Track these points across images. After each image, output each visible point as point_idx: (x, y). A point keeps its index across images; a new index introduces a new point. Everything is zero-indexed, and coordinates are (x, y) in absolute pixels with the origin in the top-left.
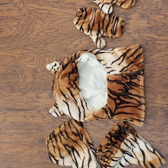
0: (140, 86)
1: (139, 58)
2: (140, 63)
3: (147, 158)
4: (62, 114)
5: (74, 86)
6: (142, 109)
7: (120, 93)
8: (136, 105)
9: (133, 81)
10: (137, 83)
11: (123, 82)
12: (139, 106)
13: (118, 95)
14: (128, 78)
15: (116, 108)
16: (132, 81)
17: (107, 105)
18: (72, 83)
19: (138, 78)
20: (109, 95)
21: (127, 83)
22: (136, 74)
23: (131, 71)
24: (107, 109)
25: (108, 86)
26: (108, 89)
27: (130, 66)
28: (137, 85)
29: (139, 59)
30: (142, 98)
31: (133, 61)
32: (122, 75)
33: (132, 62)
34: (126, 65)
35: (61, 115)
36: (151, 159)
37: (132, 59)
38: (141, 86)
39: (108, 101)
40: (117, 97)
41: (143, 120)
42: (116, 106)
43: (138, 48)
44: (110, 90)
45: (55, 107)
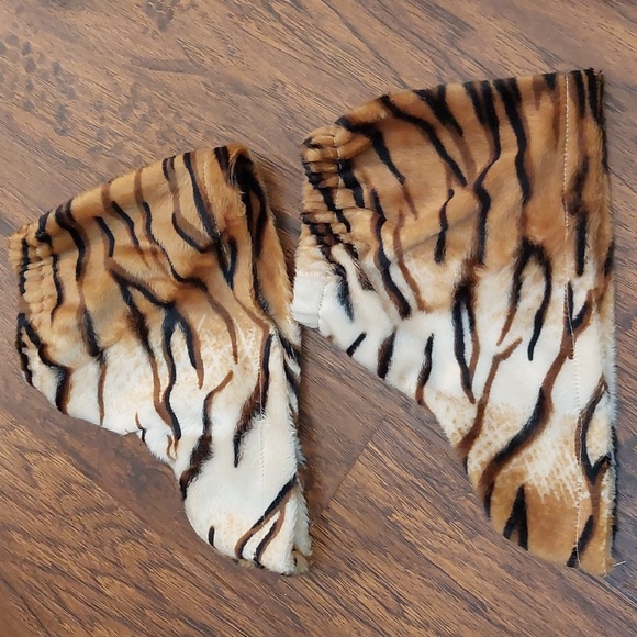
3: (530, 459)
36: (544, 483)
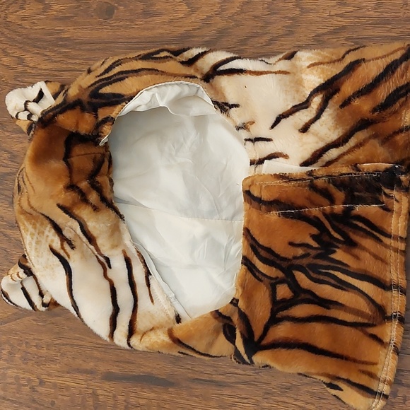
0: (389, 236)
1: (398, 104)
2: (401, 131)
4: (47, 299)
5: (93, 197)
6: (386, 340)
7: (295, 258)
8: (360, 320)
9: (359, 209)
10: (378, 223)
11: (315, 211)
12: (373, 325)
13: (287, 267)
14: (340, 195)
15: (274, 320)
16: (354, 212)
17: (234, 302)
18: (84, 185)
19: (384, 198)
20: (246, 261)
21: (332, 217)
22: (378, 179)
23: (355, 166)
24: (235, 318)
25: (248, 221)
26: (247, 232)
27: (352, 142)
28: (376, 231)
29: (396, 112)
30: (395, 293)
31: (369, 115)
32: (310, 182)
33: (363, 124)
34: (334, 136)
35: (44, 305)
37: (364, 106)
38: (396, 238)
39: (243, 285)
40: (280, 274)
41: (385, 389)
42: (273, 313)
43: (398, 55)
44: (253, 239)
45: (21, 271)
